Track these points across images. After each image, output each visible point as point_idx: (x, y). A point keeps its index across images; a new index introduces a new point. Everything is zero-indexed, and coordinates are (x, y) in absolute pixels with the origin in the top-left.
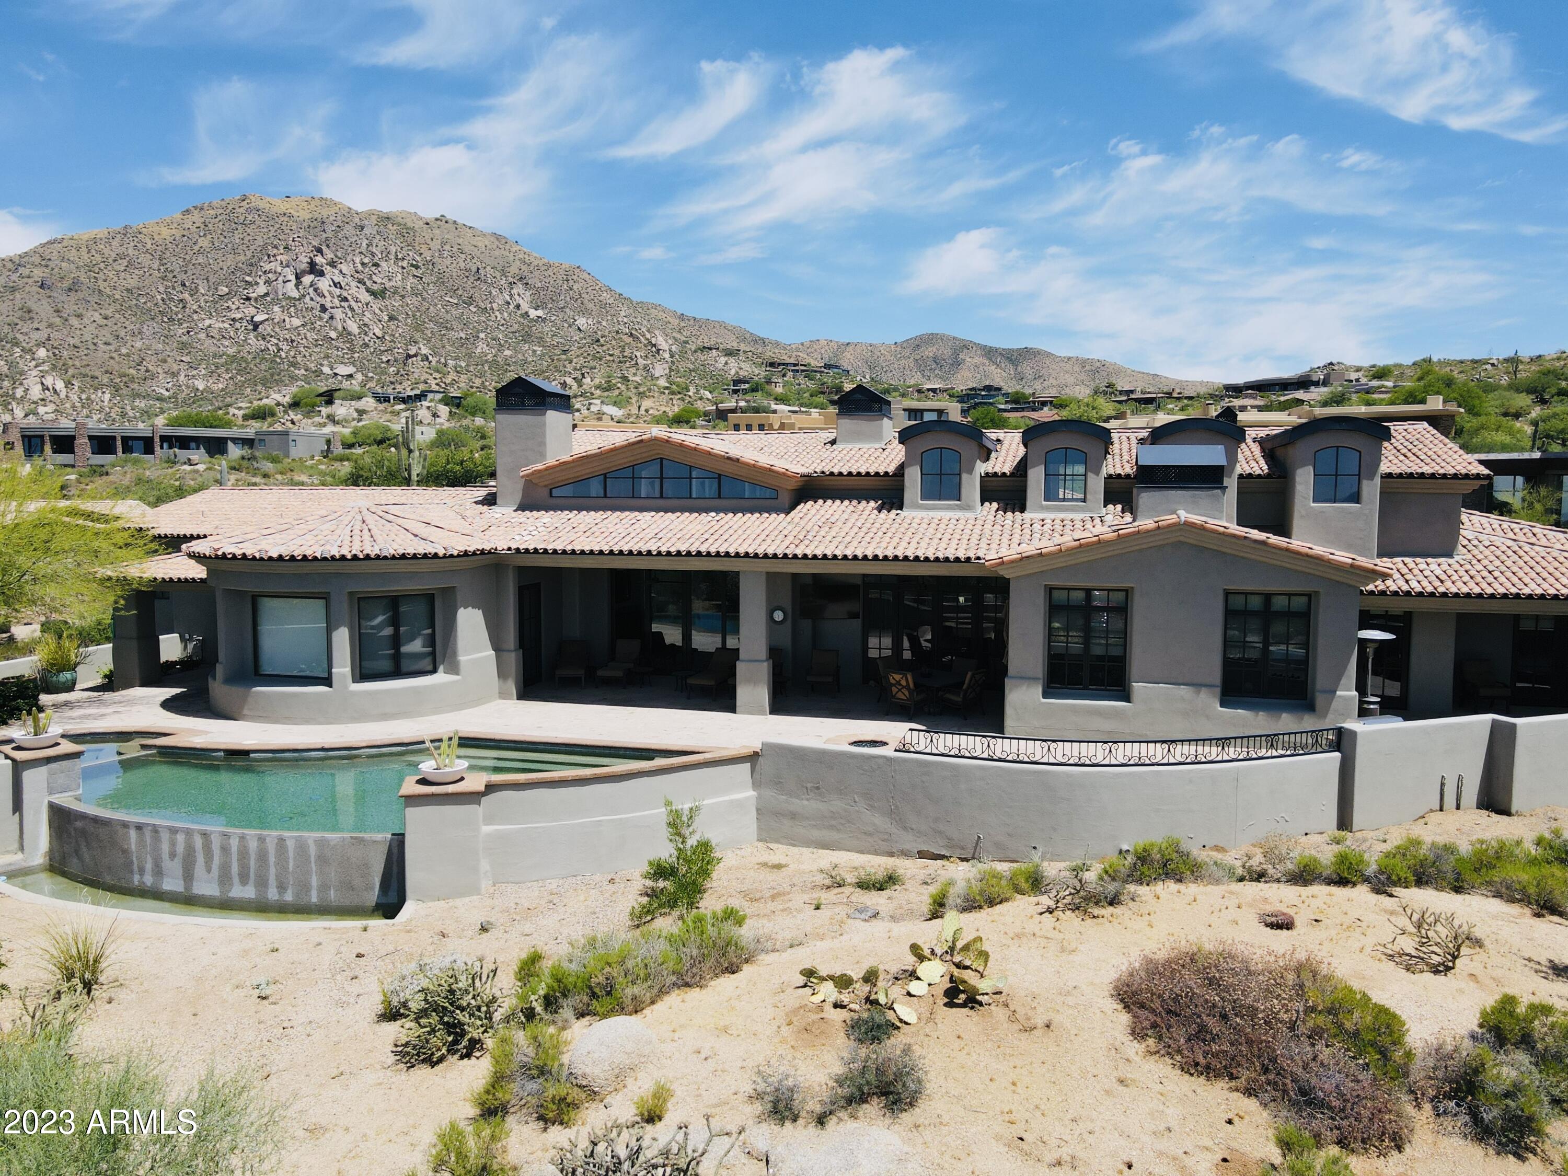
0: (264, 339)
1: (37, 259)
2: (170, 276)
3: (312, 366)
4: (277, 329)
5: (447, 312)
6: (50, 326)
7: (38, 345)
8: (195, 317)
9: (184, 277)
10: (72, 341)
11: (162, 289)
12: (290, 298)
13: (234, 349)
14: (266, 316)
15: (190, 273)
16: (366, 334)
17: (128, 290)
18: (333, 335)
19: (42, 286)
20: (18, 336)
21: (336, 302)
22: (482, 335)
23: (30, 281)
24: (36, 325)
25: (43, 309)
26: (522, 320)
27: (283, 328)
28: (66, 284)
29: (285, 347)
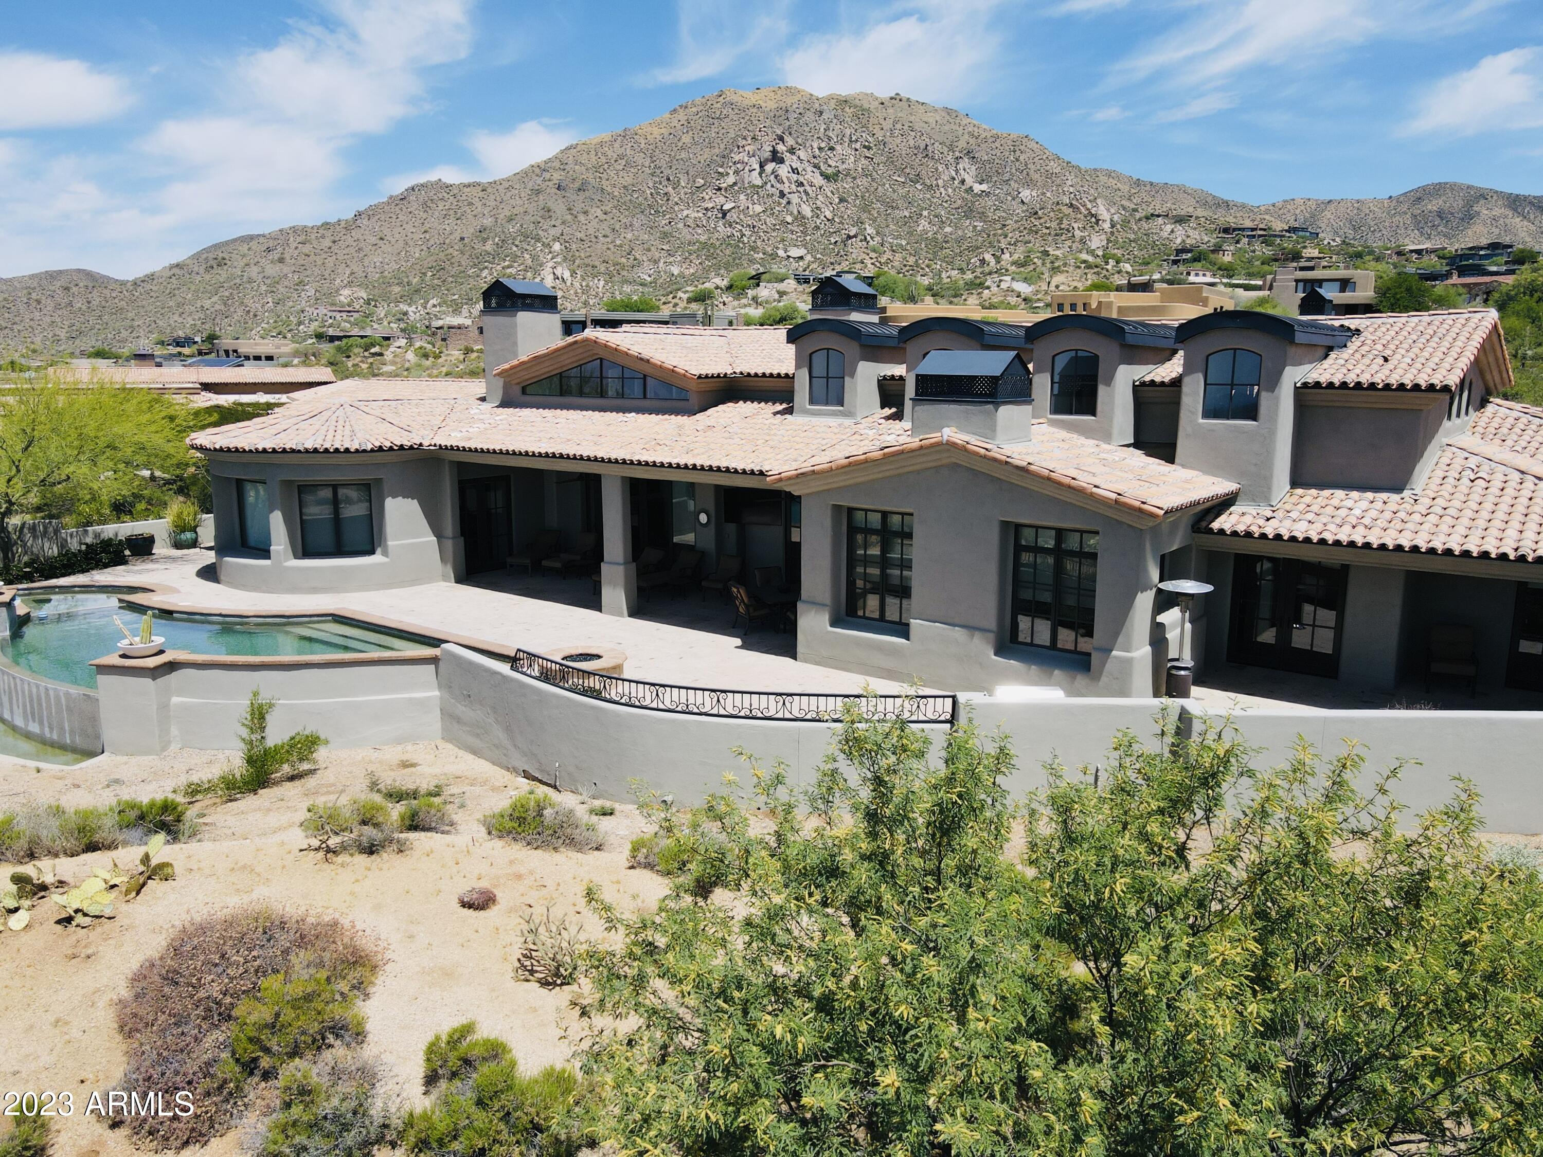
0: (730, 226)
1: (557, 164)
2: (658, 171)
3: (769, 250)
4: (742, 216)
5: (894, 191)
6: (563, 223)
7: (554, 240)
8: (676, 208)
9: (669, 172)
10: (579, 235)
11: (651, 185)
12: (754, 186)
13: (706, 237)
14: (733, 205)
15: (674, 168)
16: (818, 217)
17: (625, 187)
18: (789, 219)
19: (559, 188)
20: (540, 232)
21: (793, 187)
22: (925, 213)
23: (550, 184)
24: (553, 223)
25: (559, 208)
26: (966, 195)
27: (746, 215)
28: (577, 185)
29: (748, 233)
